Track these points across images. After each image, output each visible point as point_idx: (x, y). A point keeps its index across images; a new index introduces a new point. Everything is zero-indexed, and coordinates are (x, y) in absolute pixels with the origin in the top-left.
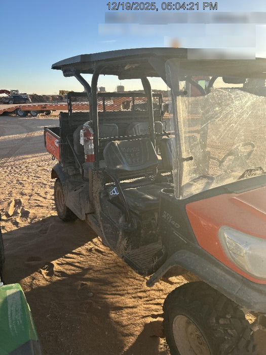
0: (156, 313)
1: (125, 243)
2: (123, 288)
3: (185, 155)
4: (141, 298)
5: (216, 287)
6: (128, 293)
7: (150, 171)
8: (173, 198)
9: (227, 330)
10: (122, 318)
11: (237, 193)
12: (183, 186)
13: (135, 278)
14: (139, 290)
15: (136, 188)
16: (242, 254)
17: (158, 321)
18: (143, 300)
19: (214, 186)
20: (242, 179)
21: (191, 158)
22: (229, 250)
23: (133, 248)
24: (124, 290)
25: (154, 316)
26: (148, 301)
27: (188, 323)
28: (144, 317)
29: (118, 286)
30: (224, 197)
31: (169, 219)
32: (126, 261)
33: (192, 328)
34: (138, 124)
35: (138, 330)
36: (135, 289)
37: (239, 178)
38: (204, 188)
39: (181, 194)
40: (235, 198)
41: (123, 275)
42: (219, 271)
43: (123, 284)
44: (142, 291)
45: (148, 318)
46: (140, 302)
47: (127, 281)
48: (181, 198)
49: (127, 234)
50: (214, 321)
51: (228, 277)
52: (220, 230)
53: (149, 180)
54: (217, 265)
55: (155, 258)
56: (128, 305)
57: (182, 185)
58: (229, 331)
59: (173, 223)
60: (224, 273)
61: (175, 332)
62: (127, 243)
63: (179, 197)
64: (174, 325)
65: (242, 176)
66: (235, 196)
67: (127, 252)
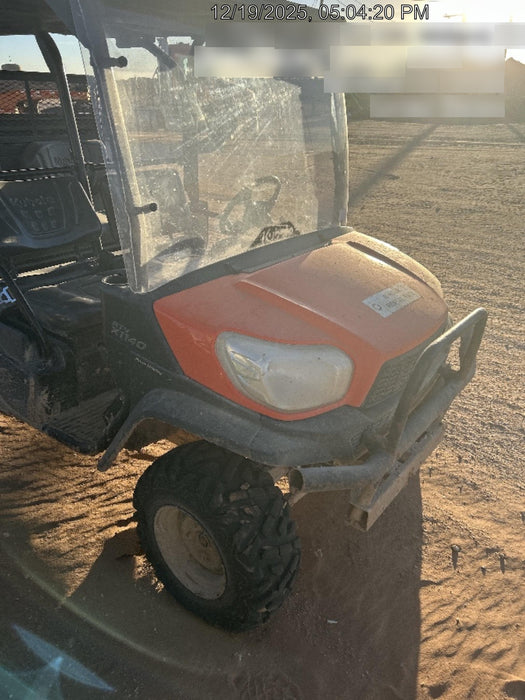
0: (124, 517)
1: (44, 398)
2: (55, 487)
3: (139, 201)
4: (93, 497)
5: (218, 440)
6: (67, 495)
7: (89, 249)
8: (128, 293)
9: (243, 510)
10: (58, 542)
11: (249, 273)
12: (145, 266)
13: (79, 465)
14: (88, 484)
15: (56, 286)
16: (258, 378)
17: (130, 529)
18: (97, 500)
19: (205, 262)
20: (258, 246)
21: (153, 207)
22: (236, 372)
23: (64, 408)
24: (58, 491)
25: (121, 523)
26: (108, 500)
27: (181, 517)
28: (101, 529)
29: (45, 486)
30: (226, 281)
31: (124, 336)
32: (53, 434)
33: (189, 523)
34: (48, 146)
35: (92, 554)
36: (81, 483)
37: (253, 245)
38: (188, 266)
39: (142, 282)
40: (246, 281)
41: (54, 464)
42: (222, 413)
43: (54, 479)
44: (96, 485)
45: (110, 528)
46: (93, 504)
47: (62, 473)
48: (143, 291)
49: (46, 380)
50: (221, 500)
51: (238, 420)
52: (218, 340)
53: (86, 266)
54: (219, 403)
55: (109, 416)
56: (68, 516)
57: (143, 263)
58: (247, 510)
59: (133, 340)
60: (230, 416)
61: (159, 539)
62: (49, 399)
63: (140, 289)
64: (155, 527)
65: (258, 241)
66: (244, 278)
67: (52, 416)
